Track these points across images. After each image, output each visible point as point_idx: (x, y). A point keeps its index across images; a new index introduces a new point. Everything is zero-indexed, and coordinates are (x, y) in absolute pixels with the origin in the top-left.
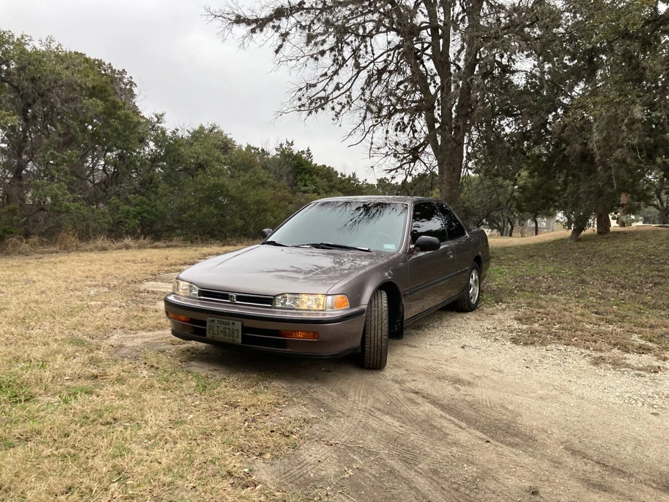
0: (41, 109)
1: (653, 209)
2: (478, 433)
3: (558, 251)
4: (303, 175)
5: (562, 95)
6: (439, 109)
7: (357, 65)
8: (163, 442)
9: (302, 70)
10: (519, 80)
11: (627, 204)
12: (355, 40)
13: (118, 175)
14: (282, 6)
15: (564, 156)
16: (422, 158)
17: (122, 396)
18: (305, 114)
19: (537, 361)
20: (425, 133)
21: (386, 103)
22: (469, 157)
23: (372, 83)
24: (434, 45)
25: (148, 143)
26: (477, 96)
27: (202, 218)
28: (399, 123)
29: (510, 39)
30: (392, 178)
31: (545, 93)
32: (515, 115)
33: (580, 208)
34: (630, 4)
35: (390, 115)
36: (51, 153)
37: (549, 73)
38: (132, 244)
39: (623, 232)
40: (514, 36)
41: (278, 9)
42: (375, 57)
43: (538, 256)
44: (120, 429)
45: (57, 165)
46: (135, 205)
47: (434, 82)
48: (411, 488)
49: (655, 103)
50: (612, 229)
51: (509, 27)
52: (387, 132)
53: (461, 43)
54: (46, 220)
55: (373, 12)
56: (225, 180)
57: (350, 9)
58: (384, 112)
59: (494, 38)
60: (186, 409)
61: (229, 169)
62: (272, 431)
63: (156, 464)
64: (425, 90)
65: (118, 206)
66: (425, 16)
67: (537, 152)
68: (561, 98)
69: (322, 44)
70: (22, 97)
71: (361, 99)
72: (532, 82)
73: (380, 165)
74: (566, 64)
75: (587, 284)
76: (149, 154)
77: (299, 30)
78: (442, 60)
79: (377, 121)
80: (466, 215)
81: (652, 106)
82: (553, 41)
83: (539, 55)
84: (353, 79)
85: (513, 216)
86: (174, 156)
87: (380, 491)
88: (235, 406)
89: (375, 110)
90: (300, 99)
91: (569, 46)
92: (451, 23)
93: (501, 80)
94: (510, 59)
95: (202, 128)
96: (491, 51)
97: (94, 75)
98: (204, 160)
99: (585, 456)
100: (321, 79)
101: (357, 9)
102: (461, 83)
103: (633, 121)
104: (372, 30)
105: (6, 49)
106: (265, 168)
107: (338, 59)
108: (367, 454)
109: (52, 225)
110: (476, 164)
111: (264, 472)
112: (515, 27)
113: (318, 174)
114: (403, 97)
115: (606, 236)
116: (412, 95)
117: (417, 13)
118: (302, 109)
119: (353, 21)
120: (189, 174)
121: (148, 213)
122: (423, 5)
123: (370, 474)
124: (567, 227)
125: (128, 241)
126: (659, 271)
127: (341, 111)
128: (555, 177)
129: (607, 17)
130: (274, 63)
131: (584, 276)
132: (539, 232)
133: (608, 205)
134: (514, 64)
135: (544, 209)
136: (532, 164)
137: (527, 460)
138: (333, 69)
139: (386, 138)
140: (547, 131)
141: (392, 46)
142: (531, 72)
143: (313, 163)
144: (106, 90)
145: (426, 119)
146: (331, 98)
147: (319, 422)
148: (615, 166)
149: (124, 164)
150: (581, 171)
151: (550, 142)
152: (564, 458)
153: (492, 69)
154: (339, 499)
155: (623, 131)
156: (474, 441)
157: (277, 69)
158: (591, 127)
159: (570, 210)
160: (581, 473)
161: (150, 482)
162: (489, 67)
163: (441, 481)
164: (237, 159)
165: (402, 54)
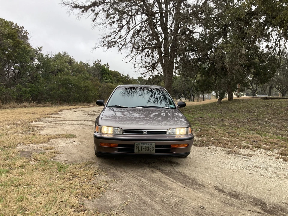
1: (249, 90)
2: (181, 184)
3: (213, 108)
4: (105, 75)
5: (214, 43)
6: (163, 48)
7: (128, 28)
8: (42, 194)
9: (105, 29)
10: (197, 36)
11: (240, 88)
12: (128, 17)
13: (20, 74)
14: (96, 1)
15: (215, 68)
16: (156, 68)
17: (22, 174)
18: (106, 48)
19: (204, 153)
20: (158, 58)
21: (141, 45)
22: (176, 69)
23: (135, 36)
24: (161, 20)
25: (35, 60)
26: (179, 43)
27: (60, 93)
28: (147, 53)
29: (192, 19)
30: (144, 77)
31: (207, 42)
32: (195, 51)
33: (221, 90)
34: (241, 6)
35: (143, 50)
37: (209, 33)
38: (27, 105)
39: (238, 99)
40: (194, 18)
41: (94, 2)
42: (136, 25)
43: (205, 110)
44: (22, 189)
46: (29, 88)
47: (161, 36)
48: (153, 209)
49: (250, 47)
50: (234, 98)
51: (192, 14)
52: (142, 57)
53: (172, 20)
55: (135, 5)
56: (70, 77)
57: (125, 4)
58: (140, 49)
59: (186, 18)
60: (53, 178)
61: (72, 72)
62: (92, 187)
63: (39, 204)
64: (158, 39)
65: (21, 88)
66: (157, 8)
67: (204, 66)
68: (213, 44)
69: (113, 18)
71: (130, 43)
72: (202, 37)
73: (139, 71)
74: (215, 30)
75: (225, 121)
76: (35, 65)
77: (103, 12)
78: (164, 27)
79: (137, 52)
80: (175, 93)
81: (249, 48)
82: (210, 20)
83: (204, 26)
84: (127, 34)
85: (194, 93)
86: (47, 66)
87: (139, 211)
88: (75, 176)
89: (136, 47)
90: (104, 42)
91: (216, 23)
92: (168, 11)
93: (189, 36)
94: (193, 27)
95: (60, 54)
96: (185, 24)
97: (9, 29)
98: (61, 68)
99: (223, 192)
100: (113, 34)
101: (129, 4)
102: (172, 37)
103: (242, 55)
104: (135, 13)
106: (88, 71)
107: (120, 25)
108: (134, 195)
110: (179, 71)
111: (88, 205)
112: (195, 14)
113: (112, 75)
114: (148, 42)
115: (232, 101)
116: (152, 42)
117: (154, 6)
118: (105, 46)
119: (127, 9)
120: (54, 74)
121: (35, 91)
122: (156, 3)
123: (135, 204)
124: (216, 98)
125: (25, 104)
126: (252, 115)
127: (122, 47)
128: (211, 77)
129: (231, 11)
130: (92, 26)
131: (223, 118)
132: (205, 100)
133: (232, 89)
134: (194, 29)
135: (207, 90)
136: (202, 71)
137: (201, 195)
138: (118, 29)
139: (141, 60)
140: (208, 58)
141: (143, 20)
142: (201, 33)
143: (110, 70)
144: (14, 36)
145: (158, 52)
146: (117, 42)
147: (113, 182)
148: (235, 73)
149: (23, 69)
150: (221, 74)
151: (209, 62)
152: (215, 193)
153: (185, 31)
154: (122, 215)
155: (238, 58)
156: (179, 188)
157: (93, 29)
158: (225, 56)
159: (217, 91)
160: (222, 199)
161: (36, 212)
162: (184, 30)
163: (165, 205)
164: (76, 67)
165: (148, 24)
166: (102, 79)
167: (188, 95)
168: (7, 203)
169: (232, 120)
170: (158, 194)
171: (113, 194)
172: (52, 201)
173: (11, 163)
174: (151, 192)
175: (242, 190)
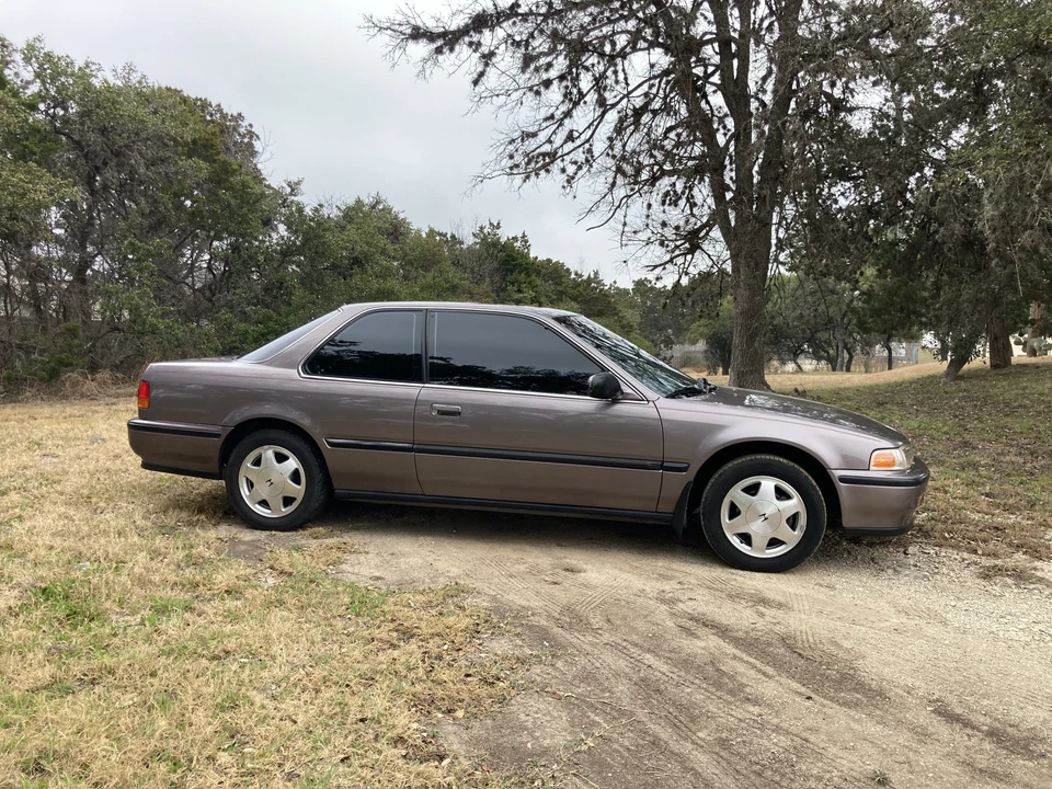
0: (116, 174)
2: (795, 685)
3: (926, 396)
4: (515, 275)
5: (932, 145)
6: (731, 170)
7: (601, 102)
8: (298, 690)
9: (516, 110)
10: (861, 123)
11: (1039, 320)
12: (599, 63)
13: (230, 275)
14: (484, 11)
15: (936, 243)
16: (705, 247)
17: (233, 617)
18: (518, 179)
19: (890, 572)
20: (709, 208)
21: (646, 161)
22: (781, 245)
23: (625, 129)
24: (724, 68)
25: (276, 226)
26: (793, 149)
28: (668, 192)
29: (846, 57)
30: (657, 279)
31: (903, 142)
32: (855, 179)
33: (962, 327)
35: (654, 180)
36: (130, 242)
37: (911, 110)
39: (1034, 364)
40: (853, 52)
41: (478, 15)
42: (630, 89)
43: (893, 404)
44: (233, 669)
45: (138, 260)
46: (257, 323)
47: (725, 127)
48: (686, 769)
50: (1014, 360)
51: (845, 38)
52: (649, 206)
53: (767, 64)
54: (121, 344)
55: (626, 19)
56: (394, 284)
57: (591, 14)
58: (645, 175)
59: (820, 56)
60: (335, 639)
61: (401, 266)
62: (468, 675)
63: (288, 723)
64: (710, 139)
65: (231, 324)
66: (709, 22)
67: (890, 236)
68: (930, 150)
69: (547, 70)
70: (86, 156)
71: (608, 155)
72: (882, 126)
73: (638, 259)
74: (937, 95)
75: (974, 448)
76: (278, 244)
77: (511, 48)
78: (736, 93)
79: (632, 190)
80: (776, 338)
82: (917, 58)
83: (893, 83)
84: (595, 123)
86: (317, 246)
87: (637, 772)
88: (407, 634)
89: (628, 170)
90: (511, 157)
91: (944, 66)
92: (751, 33)
93: (831, 122)
94: (846, 88)
95: (359, 202)
96: (815, 76)
97: (195, 123)
98: (362, 252)
99: (967, 724)
100: (544, 125)
101: (602, 13)
102: (766, 128)
103: (1049, 187)
104: (625, 47)
105: (63, 83)
106: (456, 263)
107: (571, 93)
108: (615, 714)
109: (131, 353)
110: (792, 256)
111: (453, 738)
112: (854, 38)
113: (539, 274)
114: (675, 151)
115: (1005, 371)
116: (689, 149)
117: (697, 18)
118: (515, 171)
119: (596, 33)
120: (339, 273)
122: (706, 5)
123: (621, 746)
124: (940, 357)
127: (576, 174)
128: (920, 275)
129: (1006, 20)
130: (472, 101)
131: (967, 437)
132: (894, 364)
133: (1009, 322)
134: (853, 97)
135: (903, 328)
136: (882, 256)
137: (873, 729)
138: (563, 108)
139: (648, 216)
140: (906, 203)
141: (657, 71)
142: (880, 110)
143: (532, 255)
144: (213, 145)
145: (712, 185)
146: (560, 154)
147: (540, 662)
148: (1020, 259)
149: (239, 260)
150: (963, 265)
151: (911, 220)
152: (933, 727)
153: (817, 105)
154: (573, 784)
155: (1033, 202)
156: (787, 697)
157: (476, 110)
158: (980, 196)
159: (944, 330)
160: (962, 752)
161: (278, 751)
162: (812, 102)
163: (734, 759)
164: (414, 251)
165: (674, 84)
166: (504, 290)
167: (826, 346)
168: (183, 715)
169: (1006, 445)
170: (708, 717)
171: (541, 706)
172: (332, 718)
173: (198, 578)
174: (680, 707)
175: (1045, 721)
